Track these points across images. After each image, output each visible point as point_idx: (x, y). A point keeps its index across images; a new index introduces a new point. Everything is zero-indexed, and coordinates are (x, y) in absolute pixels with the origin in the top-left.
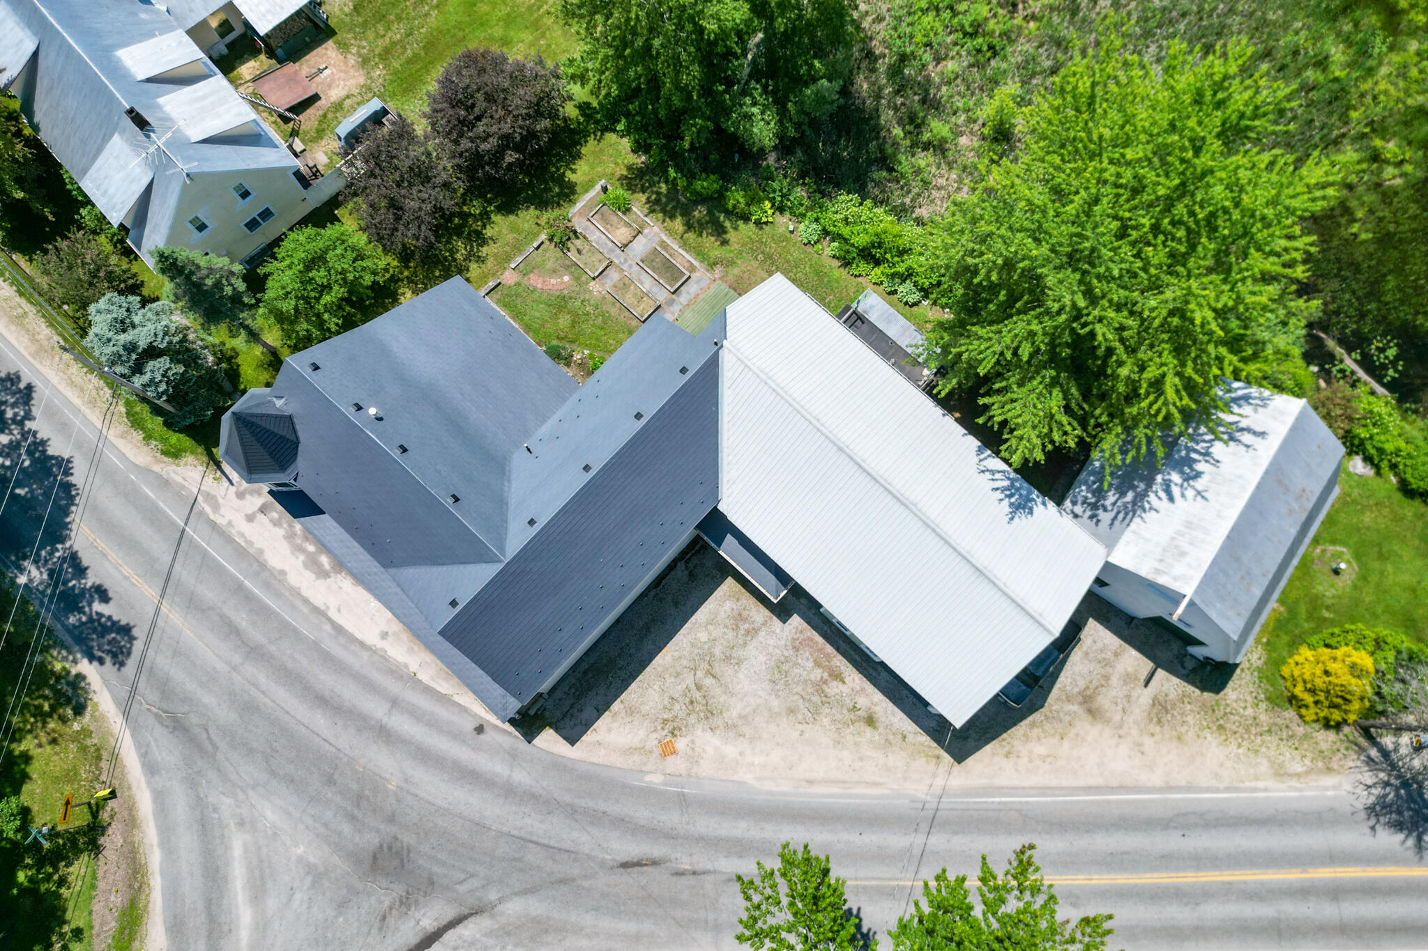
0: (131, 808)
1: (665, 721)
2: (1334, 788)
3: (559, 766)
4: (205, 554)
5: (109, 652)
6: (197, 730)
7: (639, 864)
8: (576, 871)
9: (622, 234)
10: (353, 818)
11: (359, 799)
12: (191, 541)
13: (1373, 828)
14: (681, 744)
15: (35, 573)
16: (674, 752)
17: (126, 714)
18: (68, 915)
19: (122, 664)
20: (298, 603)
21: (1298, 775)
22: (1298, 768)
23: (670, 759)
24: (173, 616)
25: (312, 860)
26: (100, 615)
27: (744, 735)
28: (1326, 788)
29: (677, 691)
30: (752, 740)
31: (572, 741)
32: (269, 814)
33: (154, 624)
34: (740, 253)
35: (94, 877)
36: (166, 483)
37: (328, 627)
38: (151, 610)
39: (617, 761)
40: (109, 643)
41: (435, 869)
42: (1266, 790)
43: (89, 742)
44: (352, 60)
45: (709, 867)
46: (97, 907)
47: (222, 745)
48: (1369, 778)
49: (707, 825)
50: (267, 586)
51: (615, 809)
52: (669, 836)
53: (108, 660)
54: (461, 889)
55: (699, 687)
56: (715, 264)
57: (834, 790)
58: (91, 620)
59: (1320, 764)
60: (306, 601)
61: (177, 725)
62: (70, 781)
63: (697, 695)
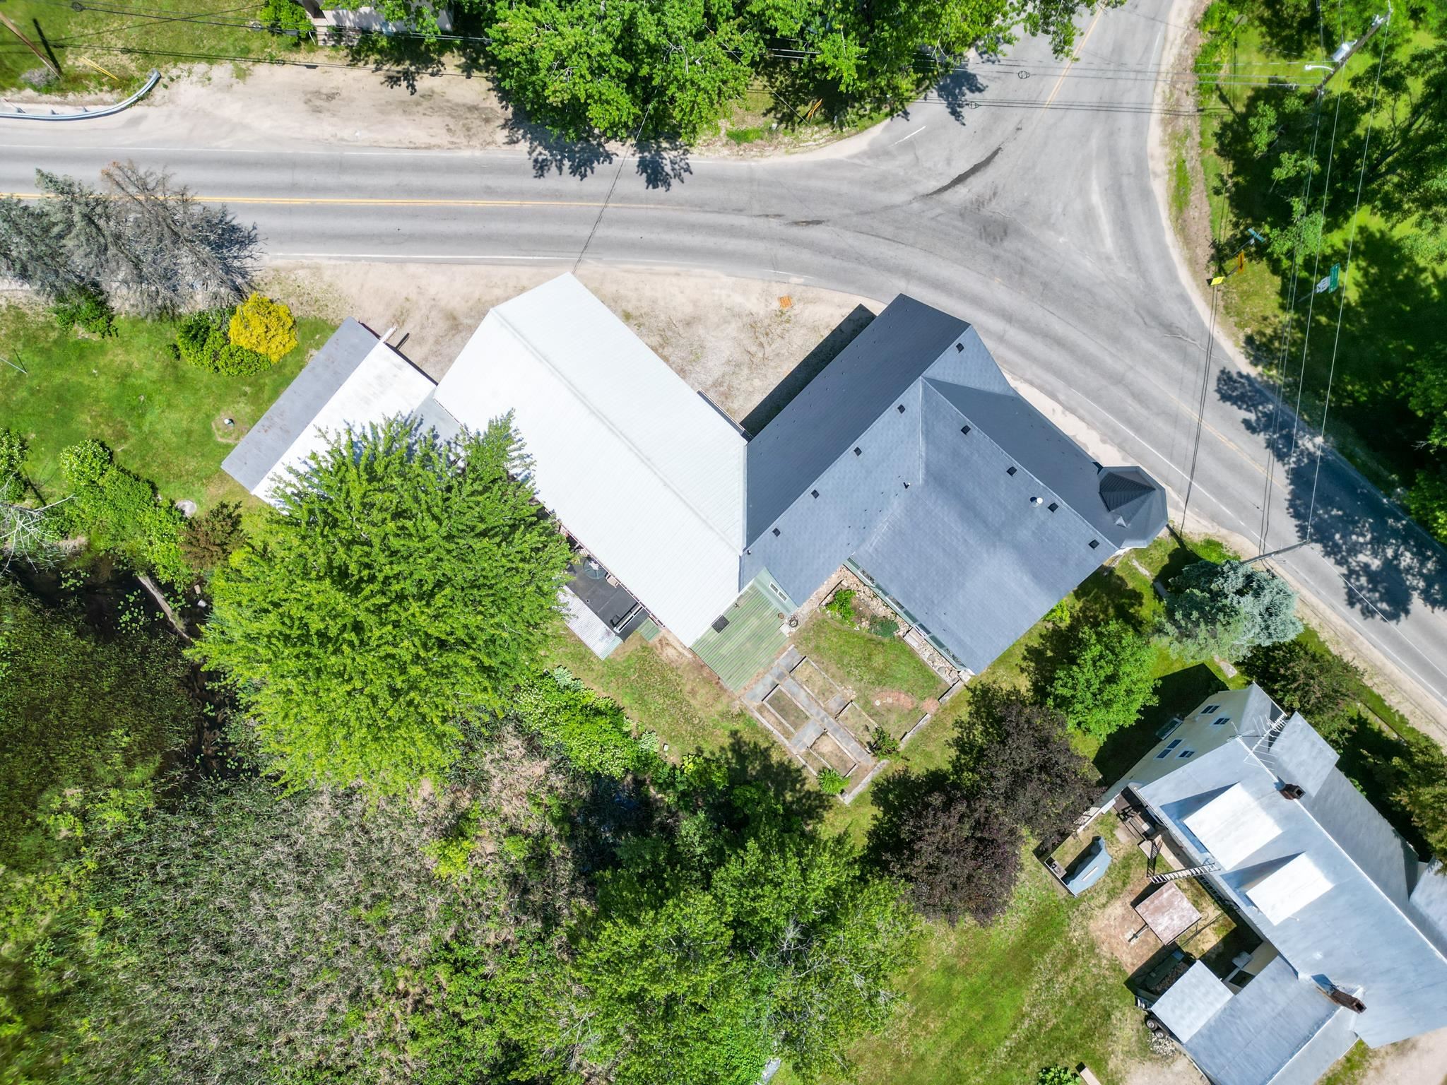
0: (1195, 274)
1: (788, 321)
2: (276, 258)
3: (870, 291)
4: (1171, 458)
5: (1235, 382)
6: (1153, 324)
7: (808, 223)
8: (855, 219)
9: (826, 746)
10: (1024, 259)
11: (1022, 273)
12: (1184, 470)
13: (254, 228)
14: (776, 305)
15: (1310, 446)
16: (781, 299)
17: (1211, 339)
18: (1227, 202)
19: (1223, 372)
20: (1088, 417)
21: (303, 267)
22: (301, 273)
23: (784, 294)
24: (1188, 410)
25: (1052, 233)
26: (1248, 410)
27: (727, 309)
28: (282, 257)
29: (778, 343)
30: (721, 306)
31: (861, 308)
32: (1089, 264)
33: (1202, 403)
34: (715, 726)
35: (1213, 228)
36: (1215, 518)
37: (1062, 397)
38: (1207, 414)
39: (825, 294)
40: (1236, 389)
41: (960, 224)
42: (330, 258)
43: (1236, 319)
44: (1104, 950)
45: (756, 220)
46: (1207, 209)
47: (1132, 313)
48: (248, 263)
49: (759, 247)
50: (1115, 431)
51: (827, 260)
52: (785, 241)
53: (1235, 376)
54: (939, 211)
55: (761, 345)
56: (739, 715)
57: (658, 268)
58: (1255, 407)
59: (283, 274)
60: (1082, 418)
61: (1169, 328)
62: (1245, 292)
63: (763, 339)
